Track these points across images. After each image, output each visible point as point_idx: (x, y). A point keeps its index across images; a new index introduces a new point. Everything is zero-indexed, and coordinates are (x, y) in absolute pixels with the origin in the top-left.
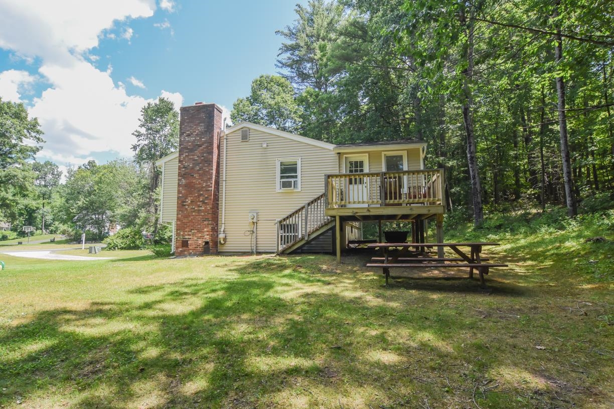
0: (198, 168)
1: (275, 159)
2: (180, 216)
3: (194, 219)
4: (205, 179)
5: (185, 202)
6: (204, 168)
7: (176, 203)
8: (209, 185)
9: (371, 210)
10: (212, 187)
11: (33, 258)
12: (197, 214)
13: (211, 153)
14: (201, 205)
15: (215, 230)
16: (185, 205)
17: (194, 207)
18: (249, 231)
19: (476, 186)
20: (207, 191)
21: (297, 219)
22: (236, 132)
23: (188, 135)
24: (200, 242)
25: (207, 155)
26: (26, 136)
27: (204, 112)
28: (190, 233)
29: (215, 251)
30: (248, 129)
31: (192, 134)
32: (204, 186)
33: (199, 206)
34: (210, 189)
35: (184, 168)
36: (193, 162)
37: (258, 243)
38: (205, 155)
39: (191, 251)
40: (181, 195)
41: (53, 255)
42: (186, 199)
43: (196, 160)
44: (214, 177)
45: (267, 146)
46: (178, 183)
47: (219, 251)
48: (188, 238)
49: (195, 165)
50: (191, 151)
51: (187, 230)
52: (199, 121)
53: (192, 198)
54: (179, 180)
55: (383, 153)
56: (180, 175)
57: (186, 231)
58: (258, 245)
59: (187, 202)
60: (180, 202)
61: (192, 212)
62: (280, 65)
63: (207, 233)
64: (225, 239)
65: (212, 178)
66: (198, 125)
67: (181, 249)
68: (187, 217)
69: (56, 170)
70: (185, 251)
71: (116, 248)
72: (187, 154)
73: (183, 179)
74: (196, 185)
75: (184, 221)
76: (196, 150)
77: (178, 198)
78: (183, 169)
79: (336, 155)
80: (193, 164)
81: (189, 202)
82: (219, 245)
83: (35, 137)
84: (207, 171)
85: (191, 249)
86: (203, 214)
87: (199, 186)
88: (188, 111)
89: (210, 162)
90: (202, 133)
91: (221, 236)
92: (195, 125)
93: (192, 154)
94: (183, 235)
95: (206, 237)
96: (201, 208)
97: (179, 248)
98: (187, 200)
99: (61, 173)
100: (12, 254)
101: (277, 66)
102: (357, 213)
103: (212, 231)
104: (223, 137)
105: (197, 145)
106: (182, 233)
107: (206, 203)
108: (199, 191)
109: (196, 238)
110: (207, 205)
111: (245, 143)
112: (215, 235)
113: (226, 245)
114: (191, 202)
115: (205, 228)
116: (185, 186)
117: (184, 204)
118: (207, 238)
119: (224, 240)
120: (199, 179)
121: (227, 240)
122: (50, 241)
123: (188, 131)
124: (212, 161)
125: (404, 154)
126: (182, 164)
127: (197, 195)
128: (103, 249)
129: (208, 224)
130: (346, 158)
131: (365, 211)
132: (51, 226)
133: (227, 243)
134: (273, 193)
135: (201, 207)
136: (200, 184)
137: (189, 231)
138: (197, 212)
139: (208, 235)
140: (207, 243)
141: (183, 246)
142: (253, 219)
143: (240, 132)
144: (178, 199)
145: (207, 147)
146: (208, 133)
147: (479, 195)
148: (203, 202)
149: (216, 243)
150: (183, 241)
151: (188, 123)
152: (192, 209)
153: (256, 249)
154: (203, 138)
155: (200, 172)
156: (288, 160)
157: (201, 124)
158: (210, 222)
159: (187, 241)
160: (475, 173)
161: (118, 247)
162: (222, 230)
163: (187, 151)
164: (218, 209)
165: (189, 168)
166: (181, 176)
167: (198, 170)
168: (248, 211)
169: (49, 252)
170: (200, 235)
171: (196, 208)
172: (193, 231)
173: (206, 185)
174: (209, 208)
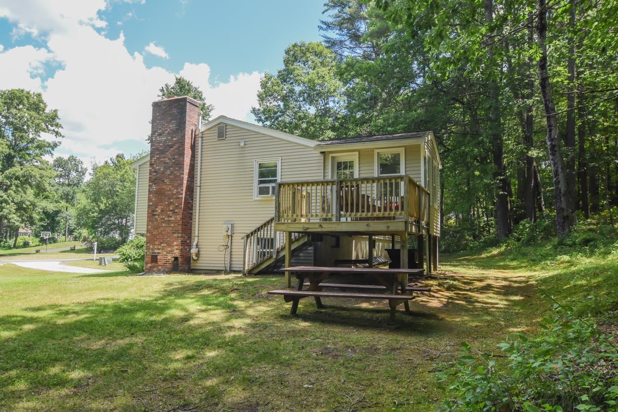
0: (168, 172)
1: (252, 161)
2: (150, 227)
3: (163, 231)
4: (176, 184)
5: (155, 211)
6: (175, 172)
7: (147, 212)
8: (179, 192)
9: (323, 226)
10: (182, 194)
11: (38, 270)
12: (166, 225)
13: (182, 154)
14: (171, 215)
15: (186, 244)
16: (155, 215)
17: (164, 217)
18: (223, 246)
19: (560, 186)
20: (177, 198)
21: (265, 232)
22: (212, 129)
23: (160, 135)
24: (169, 258)
25: (178, 157)
26: (43, 130)
27: (175, 107)
28: (160, 247)
29: (187, 268)
30: (225, 125)
31: (164, 133)
32: (174, 192)
33: (169, 217)
34: (180, 196)
35: (155, 172)
36: (164, 165)
37: (232, 260)
38: (176, 157)
39: (160, 267)
40: (151, 203)
41: (62, 266)
42: (156, 207)
43: (167, 163)
44: (185, 182)
45: (245, 145)
46: (149, 190)
47: (192, 268)
48: (158, 253)
49: (166, 168)
50: (163, 152)
51: (157, 243)
52: (170, 118)
53: (162, 207)
54: (150, 186)
55: (376, 151)
56: (150, 180)
57: (156, 245)
58: (233, 263)
59: (158, 211)
60: (150, 211)
61: (162, 222)
62: (324, 26)
63: (177, 247)
64: (198, 255)
65: (182, 184)
66: (169, 123)
67: (150, 265)
68: (157, 228)
69: (80, 167)
70: (154, 267)
71: (130, 259)
72: (158, 156)
73: (153, 185)
74: (167, 192)
75: (154, 233)
76: (167, 152)
77: (149, 206)
78: (154, 174)
79: (320, 155)
80: (164, 167)
81: (159, 211)
82: (192, 261)
83: (54, 130)
84: (178, 176)
85: (160, 265)
86: (172, 225)
87: (169, 193)
88: (160, 106)
89: (180, 165)
90: (174, 131)
91: (194, 251)
92: (167, 123)
93: (163, 155)
94: (153, 249)
95: (175, 251)
96: (171, 219)
97: (148, 263)
98: (157, 209)
99: (86, 169)
100: (19, 264)
101: (320, 28)
102: (308, 228)
103: (181, 245)
104: (198, 135)
105: (168, 145)
106: (151, 247)
107: (176, 212)
108: (170, 199)
109: (165, 253)
110: (177, 215)
111: (222, 142)
112: (186, 249)
113: (199, 262)
114: (161, 211)
115: (174, 241)
116: (156, 193)
117: (155, 213)
118: (177, 253)
119: (196, 256)
120: (170, 185)
121: (200, 256)
122: (70, 249)
123: (160, 129)
124: (183, 164)
125: (402, 151)
126: (153, 168)
127: (167, 203)
128: (114, 260)
129: (177, 237)
130: (333, 158)
131: (317, 226)
132: (74, 232)
133: (200, 259)
134: (250, 200)
135: (171, 217)
136: (170, 190)
137: (159, 245)
138: (167, 222)
139: (177, 249)
140: (176, 259)
141: (152, 262)
142: (227, 231)
143: (216, 128)
144: (148, 208)
145: (179, 147)
146: (180, 131)
147: (562, 199)
148: (173, 211)
149: (187, 259)
150: (152, 255)
151: (160, 120)
152: (162, 219)
153: (230, 267)
154: (175, 137)
155: (171, 177)
156: (268, 161)
157: (173, 122)
158: (180, 235)
159: (157, 256)
160: (557, 168)
161: (131, 258)
162: (195, 244)
163: (158, 152)
164: (192, 220)
165: (159, 172)
166: (152, 182)
167: (169, 175)
168: (223, 222)
169: (58, 262)
170: (169, 249)
171: (166, 219)
172: (162, 245)
173: (177, 192)
174: (179, 219)
